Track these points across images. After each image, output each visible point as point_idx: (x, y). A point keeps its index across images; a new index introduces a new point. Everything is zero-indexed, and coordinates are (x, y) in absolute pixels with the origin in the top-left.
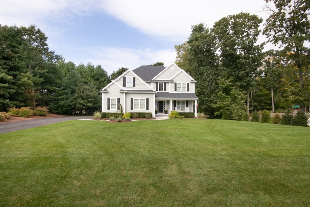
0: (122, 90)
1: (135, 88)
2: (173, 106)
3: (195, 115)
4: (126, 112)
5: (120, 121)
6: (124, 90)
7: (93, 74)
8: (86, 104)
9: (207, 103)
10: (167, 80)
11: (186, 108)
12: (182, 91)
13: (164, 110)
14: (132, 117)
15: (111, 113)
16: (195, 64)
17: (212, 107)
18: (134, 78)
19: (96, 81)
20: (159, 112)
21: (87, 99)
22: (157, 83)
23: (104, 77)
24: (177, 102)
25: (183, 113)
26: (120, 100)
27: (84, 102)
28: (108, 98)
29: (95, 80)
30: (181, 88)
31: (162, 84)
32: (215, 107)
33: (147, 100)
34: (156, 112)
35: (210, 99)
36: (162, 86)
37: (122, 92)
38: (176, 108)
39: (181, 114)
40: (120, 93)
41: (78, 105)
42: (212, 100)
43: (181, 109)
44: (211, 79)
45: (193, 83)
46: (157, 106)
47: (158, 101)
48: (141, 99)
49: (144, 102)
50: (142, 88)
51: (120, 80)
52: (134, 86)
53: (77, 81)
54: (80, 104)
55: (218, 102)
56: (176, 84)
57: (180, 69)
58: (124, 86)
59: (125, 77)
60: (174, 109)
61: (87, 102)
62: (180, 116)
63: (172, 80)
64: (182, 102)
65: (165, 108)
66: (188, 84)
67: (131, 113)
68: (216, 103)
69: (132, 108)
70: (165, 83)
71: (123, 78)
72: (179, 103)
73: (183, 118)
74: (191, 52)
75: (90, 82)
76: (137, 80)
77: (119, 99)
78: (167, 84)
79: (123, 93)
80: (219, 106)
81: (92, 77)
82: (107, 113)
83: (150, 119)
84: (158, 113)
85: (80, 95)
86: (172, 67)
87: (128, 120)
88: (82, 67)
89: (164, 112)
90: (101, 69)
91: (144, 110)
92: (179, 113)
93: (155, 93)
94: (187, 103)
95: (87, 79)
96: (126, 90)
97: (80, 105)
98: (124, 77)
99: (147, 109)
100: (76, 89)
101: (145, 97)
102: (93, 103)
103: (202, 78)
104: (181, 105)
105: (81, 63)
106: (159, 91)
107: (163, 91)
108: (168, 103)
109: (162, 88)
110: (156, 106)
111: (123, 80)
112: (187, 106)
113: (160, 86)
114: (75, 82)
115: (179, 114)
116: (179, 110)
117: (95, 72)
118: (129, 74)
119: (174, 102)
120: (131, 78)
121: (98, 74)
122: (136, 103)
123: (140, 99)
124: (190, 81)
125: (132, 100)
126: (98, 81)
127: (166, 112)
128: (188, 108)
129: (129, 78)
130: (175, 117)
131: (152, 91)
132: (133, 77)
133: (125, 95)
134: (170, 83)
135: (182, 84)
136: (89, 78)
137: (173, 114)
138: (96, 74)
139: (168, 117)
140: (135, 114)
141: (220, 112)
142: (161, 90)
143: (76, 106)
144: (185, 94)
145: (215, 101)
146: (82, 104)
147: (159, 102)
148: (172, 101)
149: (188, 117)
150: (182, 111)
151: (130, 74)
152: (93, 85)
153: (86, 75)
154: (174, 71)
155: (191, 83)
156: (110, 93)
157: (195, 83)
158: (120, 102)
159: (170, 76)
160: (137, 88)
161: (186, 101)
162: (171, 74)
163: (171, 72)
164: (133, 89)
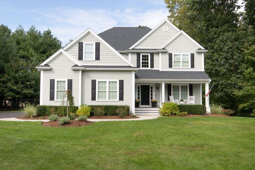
0: (76, 66)
1: (100, 61)
2: (167, 94)
3: (207, 109)
4: (82, 105)
5: (65, 123)
6: (79, 65)
7: (36, 44)
8: (22, 91)
9: (224, 88)
10: (156, 50)
11: (189, 97)
12: (181, 67)
13: (150, 101)
14: (92, 115)
15: (54, 107)
16: (200, 24)
17: (234, 95)
18: (98, 45)
19: (41, 55)
20: (142, 104)
21: (23, 83)
22: (138, 54)
23: (54, 48)
24: (173, 86)
25: (185, 105)
26: (73, 84)
27: (18, 88)
28: (51, 80)
29: (41, 53)
30: (180, 62)
31: (148, 56)
32: (241, 94)
33: (121, 83)
34: (137, 105)
35: (229, 82)
36: (148, 60)
37: (76, 69)
38: (172, 98)
39: (182, 108)
40: (73, 71)
41: (7, 92)
42: (233, 83)
43: (180, 99)
44: (231, 48)
45: (201, 53)
46: (139, 95)
47: (140, 85)
48: (110, 82)
49: (116, 87)
50: (112, 61)
51: (73, 48)
52: (98, 58)
53: (10, 53)
54: (12, 90)
55: (244, 86)
56: (170, 55)
57: (178, 30)
58: (80, 58)
59: (82, 43)
60: (169, 99)
61: (23, 87)
62: (180, 112)
63: (163, 49)
64: (182, 86)
65: (152, 98)
66: (192, 55)
67: (91, 106)
68: (240, 88)
69: (94, 98)
70: (152, 55)
71: (77, 45)
72: (176, 88)
73: (186, 115)
74: (193, 6)
75: (32, 56)
76: (104, 48)
77: (70, 82)
78: (155, 57)
79: (78, 70)
80: (247, 93)
81: (36, 49)
82: (48, 106)
83: (125, 118)
84: (141, 106)
85: (12, 77)
86: (164, 27)
87: (82, 120)
88: (20, 32)
89: (151, 104)
90: (51, 36)
91: (115, 102)
92: (178, 106)
93: (135, 71)
94: (191, 88)
95: (28, 52)
96: (83, 66)
97: (11, 92)
98: (79, 43)
99: (121, 98)
100: (6, 67)
101: (116, 78)
102: (33, 89)
103: (213, 47)
104: (180, 92)
105: (19, 27)
106: (141, 68)
107: (149, 68)
108: (158, 88)
109: (148, 63)
110: (137, 93)
111: (78, 48)
112: (191, 94)
113: (143, 60)
114: (6, 55)
115: (178, 108)
116: (177, 101)
117: (41, 40)
118: (88, 37)
119: (169, 87)
120: (92, 44)
121: (46, 44)
122: (100, 88)
123: (107, 81)
124: (196, 50)
125: (94, 82)
126: (46, 55)
127: (154, 105)
128: (193, 97)
129: (89, 44)
130: (172, 114)
131: (130, 67)
132: (96, 43)
133: (82, 74)
134: (160, 54)
135: (181, 55)
136: (31, 50)
137: (167, 109)
138: (42, 44)
139: (158, 114)
140: (98, 108)
141: (248, 104)
142: (145, 67)
143: (4, 94)
144: (188, 72)
145: (240, 85)
146: (15, 90)
147: (142, 86)
148: (165, 84)
149: (195, 114)
150: (182, 103)
151: (91, 37)
152: (36, 60)
153: (25, 45)
154: (167, 33)
155: (198, 53)
156: (55, 71)
157: (204, 53)
158: (73, 87)
159: (161, 42)
160: (103, 61)
161: (189, 85)
162: (163, 38)
163: (162, 35)
164: (96, 63)
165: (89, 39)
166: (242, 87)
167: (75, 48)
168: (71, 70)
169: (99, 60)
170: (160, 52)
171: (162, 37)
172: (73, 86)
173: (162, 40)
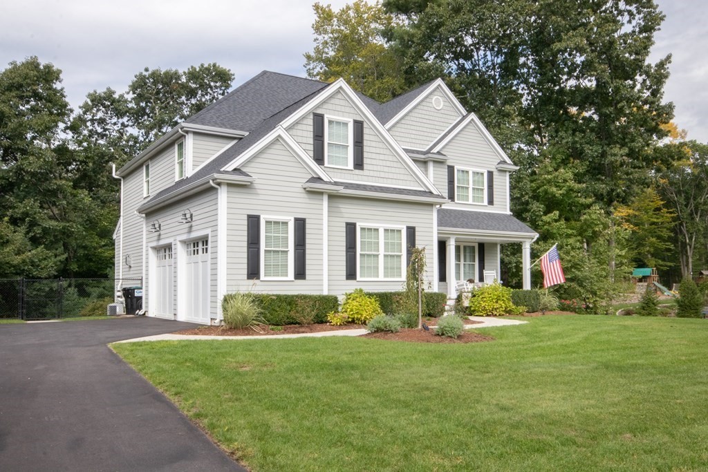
0: (316, 180)
1: (365, 172)
10: (422, 152)
12: (470, 202)
18: (359, 128)
26: (307, 231)
28: (249, 217)
30: (468, 188)
33: (411, 233)
37: (315, 188)
40: (305, 195)
43: (462, 278)
45: (505, 171)
48: (386, 230)
49: (399, 246)
51: (301, 127)
52: (359, 163)
56: (451, 169)
59: (322, 116)
63: (439, 153)
64: (466, 247)
66: (490, 174)
69: (351, 273)
71: (310, 121)
77: (301, 225)
79: (320, 193)
91: (399, 282)
94: (482, 253)
96: (335, 184)
98: (316, 115)
101: (400, 220)
104: (462, 262)
111: (312, 129)
120: (347, 125)
122: (366, 246)
123: (382, 227)
124: (497, 164)
125: (351, 230)
129: (338, 123)
132: (355, 122)
133: (329, 205)
134: (430, 165)
135: (471, 174)
151: (344, 102)
154: (441, 116)
155: (500, 171)
156: (259, 192)
157: (510, 172)
158: (307, 241)
159: (430, 135)
160: (372, 173)
161: (477, 244)
162: (432, 126)
163: (431, 118)
164: (356, 177)
165: (339, 108)
166: (538, 252)
167: (304, 127)
168: (303, 191)
169: (363, 169)
170: (431, 161)
171: (431, 122)
172: (307, 236)
173: (431, 131)
